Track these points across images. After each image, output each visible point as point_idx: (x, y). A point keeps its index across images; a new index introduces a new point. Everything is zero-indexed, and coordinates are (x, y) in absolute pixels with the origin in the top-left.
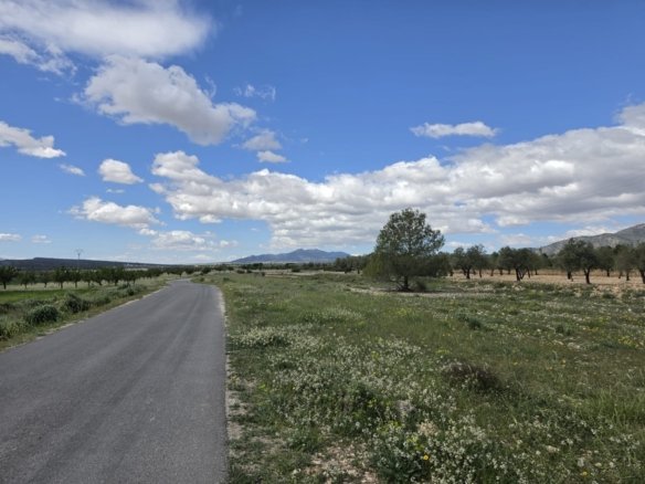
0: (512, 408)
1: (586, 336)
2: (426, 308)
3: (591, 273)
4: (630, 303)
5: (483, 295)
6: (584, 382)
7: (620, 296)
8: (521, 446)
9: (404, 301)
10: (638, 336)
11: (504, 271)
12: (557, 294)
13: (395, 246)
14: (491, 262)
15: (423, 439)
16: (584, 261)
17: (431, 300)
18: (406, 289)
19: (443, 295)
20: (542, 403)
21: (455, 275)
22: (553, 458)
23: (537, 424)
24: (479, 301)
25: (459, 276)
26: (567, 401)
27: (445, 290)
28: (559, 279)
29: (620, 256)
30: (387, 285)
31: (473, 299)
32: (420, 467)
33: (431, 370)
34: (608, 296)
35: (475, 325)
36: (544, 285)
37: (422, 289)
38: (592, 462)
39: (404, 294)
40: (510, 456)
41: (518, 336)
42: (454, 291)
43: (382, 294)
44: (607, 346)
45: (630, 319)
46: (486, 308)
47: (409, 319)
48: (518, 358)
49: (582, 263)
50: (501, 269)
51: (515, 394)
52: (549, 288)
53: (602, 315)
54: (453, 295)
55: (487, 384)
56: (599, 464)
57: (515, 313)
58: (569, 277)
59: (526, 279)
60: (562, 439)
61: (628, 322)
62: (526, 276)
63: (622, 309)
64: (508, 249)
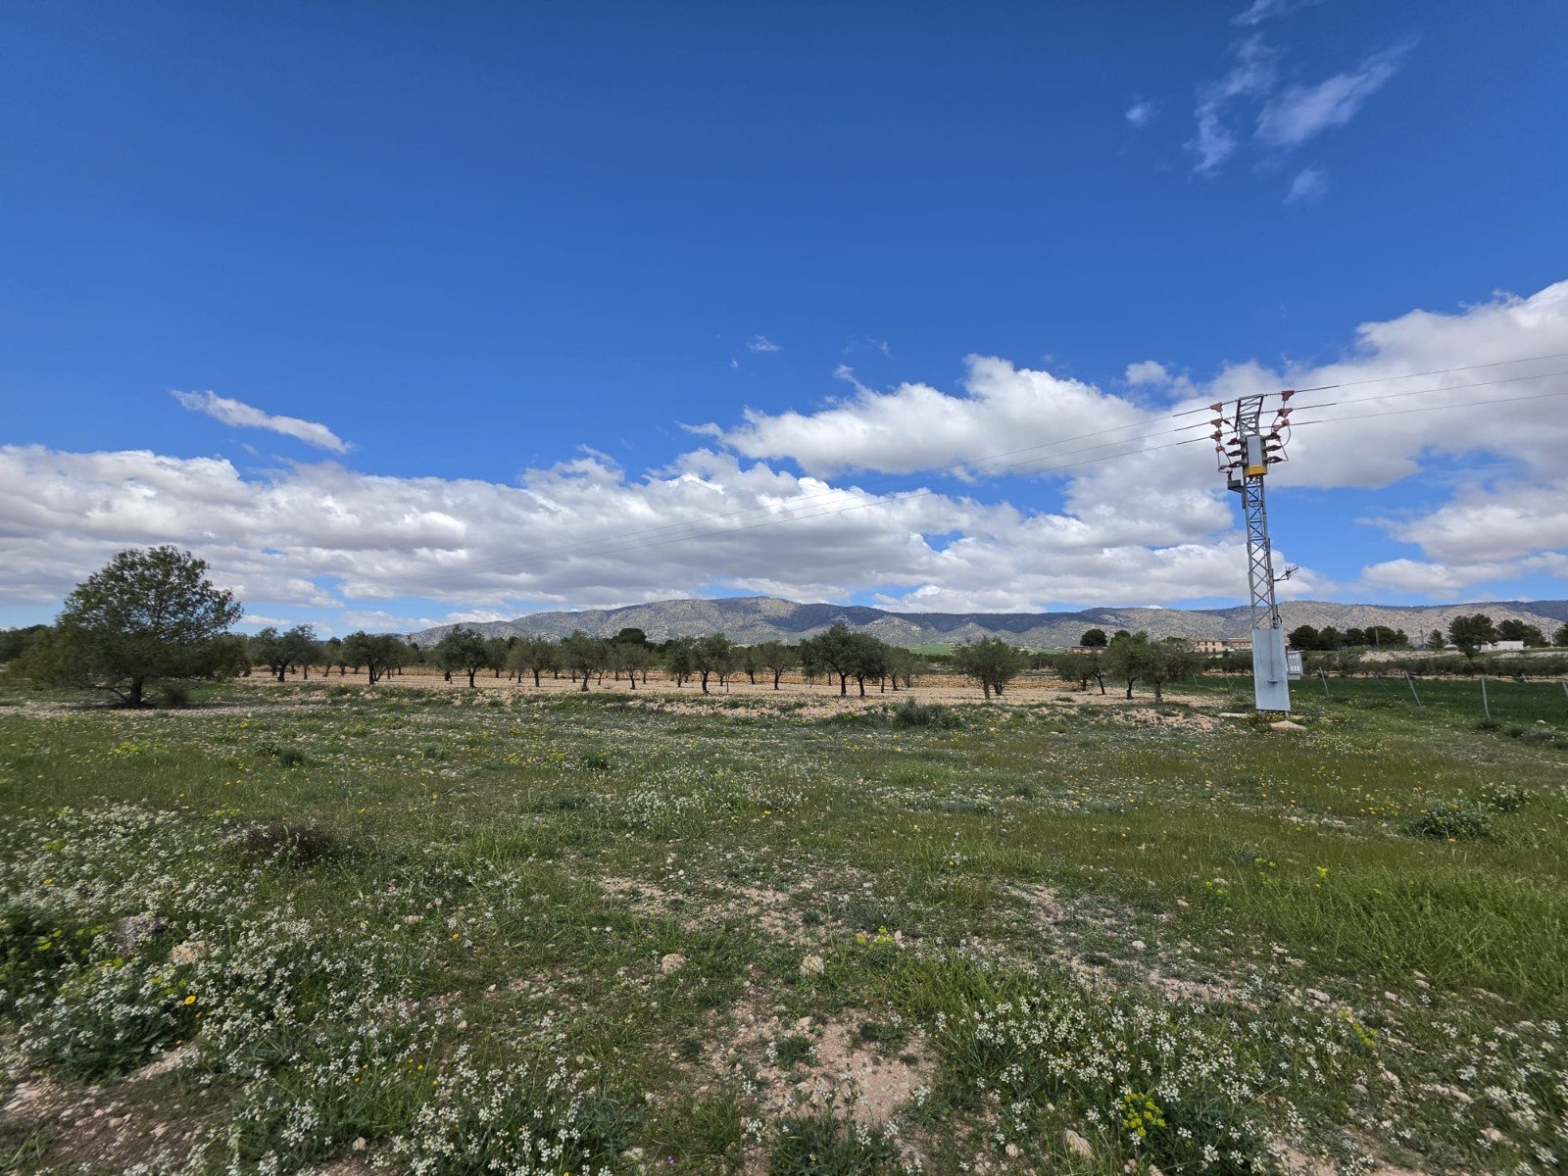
0: (354, 878)
1: (464, 758)
2: (184, 738)
3: (477, 673)
4: (519, 712)
5: (309, 709)
6: (460, 822)
7: (509, 702)
8: (368, 928)
9: (128, 727)
10: (526, 752)
11: (347, 669)
12: (428, 703)
13: (118, 617)
14: (328, 653)
15: (186, 971)
16: (470, 657)
17: (197, 722)
18: (134, 702)
19: (225, 711)
20: (402, 860)
21: (254, 675)
22: (414, 930)
23: (393, 891)
24: (300, 718)
25: (262, 677)
26: (436, 849)
27: (232, 702)
28: (432, 681)
29: (515, 651)
30: (82, 697)
31: (288, 716)
32: (173, 1022)
33: (199, 848)
34: (495, 704)
35: (291, 759)
36: (410, 690)
37: (178, 700)
38: (465, 920)
39: (126, 713)
40: (351, 947)
41: (368, 769)
42: (251, 703)
43: (66, 715)
44: (490, 768)
45: (518, 731)
46: (312, 730)
47: (144, 762)
48: (366, 801)
49: (468, 660)
50: (342, 665)
51: (360, 856)
52: (419, 694)
53: (487, 728)
54: (249, 711)
55: (313, 850)
56: (473, 920)
57: (363, 734)
58: (447, 677)
59: (383, 681)
60: (428, 901)
61: (516, 735)
62: (384, 677)
63: (510, 719)
64: (362, 636)
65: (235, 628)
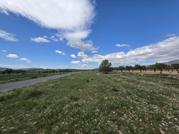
65: (112, 67)
